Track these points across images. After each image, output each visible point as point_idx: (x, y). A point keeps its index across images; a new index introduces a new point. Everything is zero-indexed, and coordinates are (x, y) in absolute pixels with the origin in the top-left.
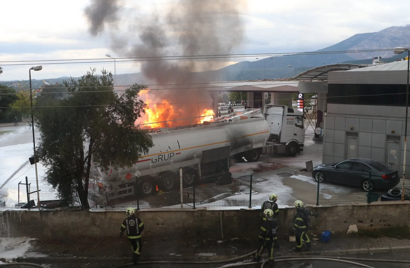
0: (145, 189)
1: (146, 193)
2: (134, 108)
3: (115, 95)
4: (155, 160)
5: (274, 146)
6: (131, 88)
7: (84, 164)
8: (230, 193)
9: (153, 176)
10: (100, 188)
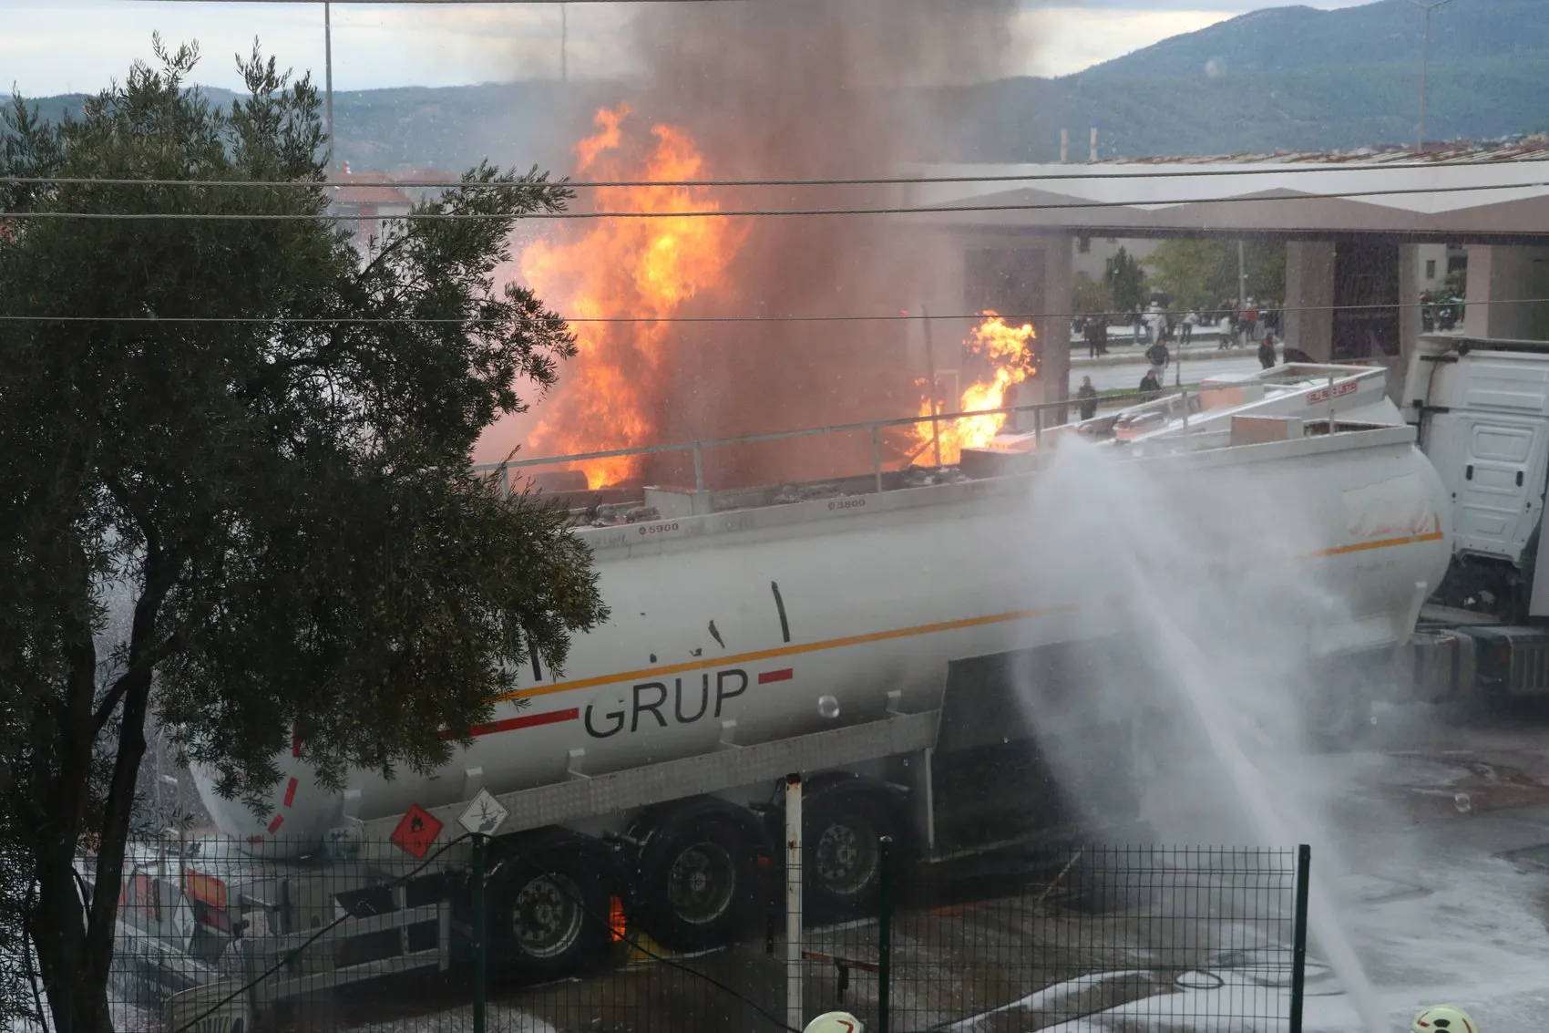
0: (531, 922)
1: (539, 953)
2: (468, 343)
3: (337, 249)
4: (610, 716)
5: (1484, 645)
6: (448, 197)
7: (93, 737)
8: (1145, 973)
9: (595, 832)
10: (202, 911)
